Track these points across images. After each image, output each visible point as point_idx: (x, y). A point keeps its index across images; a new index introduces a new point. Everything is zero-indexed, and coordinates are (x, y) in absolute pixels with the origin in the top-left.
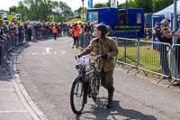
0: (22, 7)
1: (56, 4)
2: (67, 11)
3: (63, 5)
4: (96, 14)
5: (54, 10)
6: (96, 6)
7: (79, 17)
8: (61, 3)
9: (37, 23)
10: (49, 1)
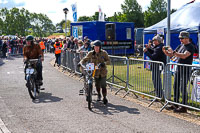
1: (35, 16)
2: (48, 24)
5: (32, 23)
6: (81, 19)
8: (41, 15)
9: (13, 37)
10: (28, 13)
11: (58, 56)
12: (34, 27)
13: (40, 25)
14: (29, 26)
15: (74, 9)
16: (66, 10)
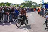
3: (35, 3)
5: (33, 4)
6: (44, 3)
8: (35, 2)
11: (39, 12)
14: (32, 5)
15: (43, 1)
16: (41, 1)
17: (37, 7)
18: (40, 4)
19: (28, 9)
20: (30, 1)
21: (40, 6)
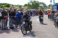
0: (29, 4)
1: (41, 3)
2: (45, 6)
4: (56, 7)
7: (49, 8)
10: (39, 2)
12: (40, 7)
13: (42, 6)
16: (51, 1)
17: (46, 9)
18: (50, 5)
19: (34, 11)
20: (36, 1)
21: (50, 8)
